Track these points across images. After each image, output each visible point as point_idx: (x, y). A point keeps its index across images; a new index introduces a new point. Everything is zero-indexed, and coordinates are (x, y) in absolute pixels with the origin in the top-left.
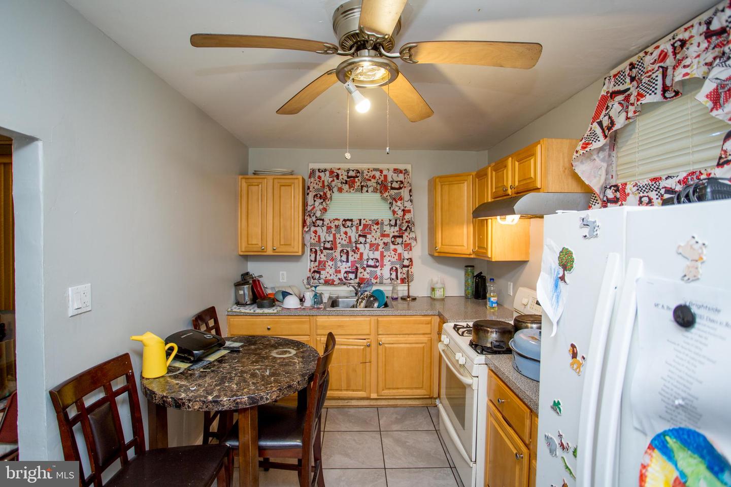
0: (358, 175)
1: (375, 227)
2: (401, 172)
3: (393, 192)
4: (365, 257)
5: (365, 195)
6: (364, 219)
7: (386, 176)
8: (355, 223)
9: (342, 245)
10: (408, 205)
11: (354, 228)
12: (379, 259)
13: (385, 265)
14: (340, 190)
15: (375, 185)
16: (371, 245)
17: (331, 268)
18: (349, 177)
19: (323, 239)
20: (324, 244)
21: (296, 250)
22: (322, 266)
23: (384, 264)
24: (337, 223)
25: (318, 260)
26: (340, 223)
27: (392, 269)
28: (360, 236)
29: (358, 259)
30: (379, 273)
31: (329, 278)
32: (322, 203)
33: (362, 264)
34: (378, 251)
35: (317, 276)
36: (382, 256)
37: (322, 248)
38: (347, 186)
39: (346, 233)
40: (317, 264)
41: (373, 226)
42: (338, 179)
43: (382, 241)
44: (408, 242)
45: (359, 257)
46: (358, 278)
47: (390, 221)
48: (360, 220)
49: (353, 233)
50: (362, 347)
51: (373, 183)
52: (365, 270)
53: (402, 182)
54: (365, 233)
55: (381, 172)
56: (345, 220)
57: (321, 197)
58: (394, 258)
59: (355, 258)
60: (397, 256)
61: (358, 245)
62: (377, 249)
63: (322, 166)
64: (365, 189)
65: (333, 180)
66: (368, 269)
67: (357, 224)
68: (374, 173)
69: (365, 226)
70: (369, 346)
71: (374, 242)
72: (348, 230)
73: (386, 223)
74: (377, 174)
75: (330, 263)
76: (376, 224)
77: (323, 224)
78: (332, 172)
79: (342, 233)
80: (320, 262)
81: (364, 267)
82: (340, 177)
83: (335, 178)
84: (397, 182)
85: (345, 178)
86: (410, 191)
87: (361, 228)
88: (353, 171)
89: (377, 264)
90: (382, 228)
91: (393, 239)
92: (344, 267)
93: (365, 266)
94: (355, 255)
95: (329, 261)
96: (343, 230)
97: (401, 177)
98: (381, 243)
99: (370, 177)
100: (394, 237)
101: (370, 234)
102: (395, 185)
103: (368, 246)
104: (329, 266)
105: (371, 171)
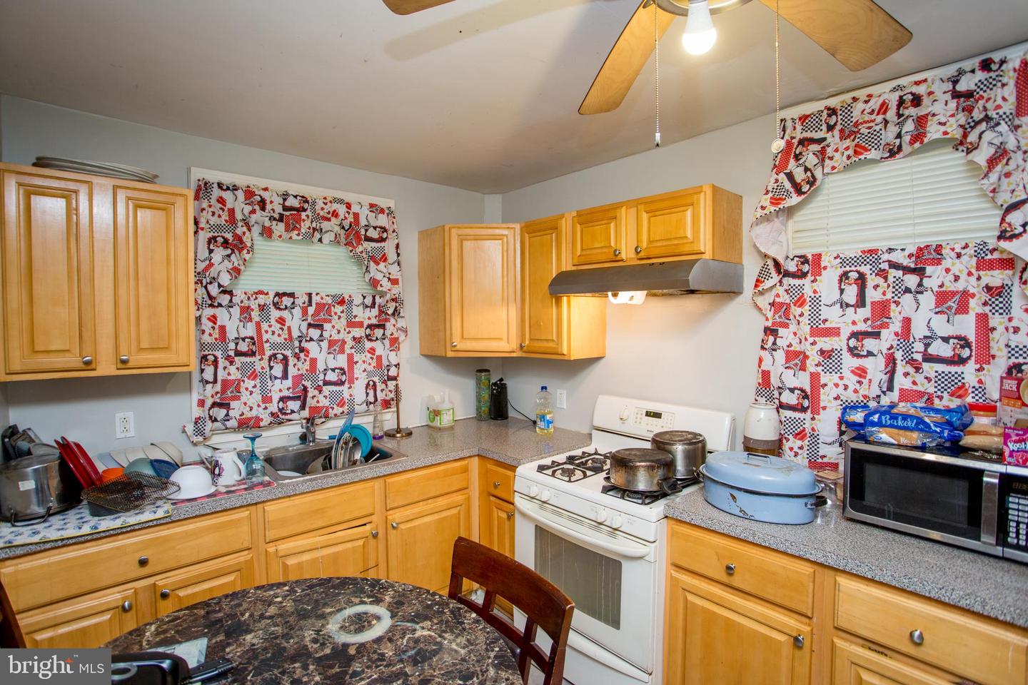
0: (306, 206)
1: (338, 309)
2: (382, 211)
3: (368, 246)
4: (321, 366)
5: (318, 247)
6: (317, 294)
7: (356, 216)
8: (299, 301)
9: (273, 346)
10: (394, 270)
11: (297, 312)
12: (346, 370)
13: (357, 379)
14: (267, 233)
15: (337, 229)
16: (332, 343)
17: (251, 393)
18: (286, 208)
19: (231, 334)
20: (237, 344)
21: (183, 360)
22: (232, 392)
23: (355, 376)
24: (262, 299)
25: (220, 378)
26: (269, 300)
27: (368, 385)
28: (310, 325)
29: (307, 370)
30: (346, 395)
31: (248, 414)
32: (229, 256)
33: (315, 380)
34: (344, 353)
35: (221, 413)
36: (351, 362)
37: (232, 353)
38: (281, 226)
39: (281, 321)
40: (218, 387)
41: (334, 306)
42: (263, 209)
43: (351, 336)
44: (396, 335)
45: (308, 368)
46: (307, 409)
47: (364, 297)
48: (310, 295)
49: (295, 322)
50: (361, 542)
51: (333, 225)
52: (320, 392)
53: (384, 230)
54: (319, 320)
55: (349, 206)
56: (277, 294)
57: (226, 243)
58: (370, 364)
59: (299, 370)
60: (375, 360)
61: (304, 344)
62: (342, 351)
63: (227, 179)
64: (317, 235)
65: (253, 212)
66: (327, 390)
67: (304, 303)
68: (335, 206)
69: (320, 307)
70: (375, 536)
71: (335, 337)
72: (285, 314)
73: (358, 300)
74: (342, 210)
75: (249, 384)
76: (339, 303)
77: (231, 301)
78: (249, 194)
79: (273, 322)
80: (226, 384)
81: (319, 386)
82: (269, 207)
83: (257, 207)
84: (375, 228)
85: (279, 209)
86: (397, 246)
87: (311, 310)
88: (295, 197)
89: (344, 378)
90: (350, 311)
91: (368, 331)
92: (279, 388)
93: (321, 383)
94: (300, 364)
95: (246, 379)
96: (275, 314)
97: (383, 220)
98: (349, 339)
99: (329, 213)
100: (370, 326)
101: (330, 321)
102: (373, 234)
103: (325, 344)
104: (247, 389)
105: (331, 202)
